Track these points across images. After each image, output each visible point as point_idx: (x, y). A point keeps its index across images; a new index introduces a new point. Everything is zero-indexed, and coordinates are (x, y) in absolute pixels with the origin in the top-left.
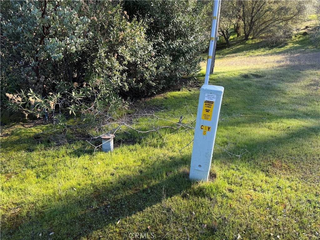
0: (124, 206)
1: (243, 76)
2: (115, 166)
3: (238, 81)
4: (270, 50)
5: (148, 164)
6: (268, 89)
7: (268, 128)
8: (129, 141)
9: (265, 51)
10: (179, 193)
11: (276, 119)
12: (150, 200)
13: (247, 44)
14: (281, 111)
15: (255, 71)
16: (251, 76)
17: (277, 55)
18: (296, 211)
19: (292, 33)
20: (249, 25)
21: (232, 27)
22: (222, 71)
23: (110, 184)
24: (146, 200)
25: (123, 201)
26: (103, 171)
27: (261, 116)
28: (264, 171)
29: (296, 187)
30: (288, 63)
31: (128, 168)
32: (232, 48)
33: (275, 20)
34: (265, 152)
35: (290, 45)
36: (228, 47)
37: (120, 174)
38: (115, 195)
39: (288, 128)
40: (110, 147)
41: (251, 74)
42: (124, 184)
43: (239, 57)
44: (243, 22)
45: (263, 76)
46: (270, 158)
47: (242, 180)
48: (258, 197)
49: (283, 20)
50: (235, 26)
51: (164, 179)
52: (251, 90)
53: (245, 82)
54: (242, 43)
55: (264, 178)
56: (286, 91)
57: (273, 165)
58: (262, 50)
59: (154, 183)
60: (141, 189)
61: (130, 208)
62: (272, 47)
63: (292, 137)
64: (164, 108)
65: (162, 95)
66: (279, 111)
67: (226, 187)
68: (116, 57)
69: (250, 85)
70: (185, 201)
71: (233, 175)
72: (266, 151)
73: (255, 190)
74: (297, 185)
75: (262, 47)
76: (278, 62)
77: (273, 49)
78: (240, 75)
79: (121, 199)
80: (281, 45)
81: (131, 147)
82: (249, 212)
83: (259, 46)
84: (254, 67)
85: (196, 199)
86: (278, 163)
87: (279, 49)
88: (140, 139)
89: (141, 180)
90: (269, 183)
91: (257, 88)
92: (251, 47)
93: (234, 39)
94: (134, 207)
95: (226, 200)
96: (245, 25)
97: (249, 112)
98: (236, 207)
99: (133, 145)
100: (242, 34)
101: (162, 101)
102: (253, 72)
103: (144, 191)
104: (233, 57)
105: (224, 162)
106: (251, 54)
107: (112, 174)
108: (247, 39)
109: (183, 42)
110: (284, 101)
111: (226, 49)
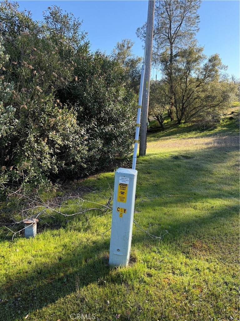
0: (36, 298)
1: (174, 157)
2: (34, 253)
3: (168, 162)
4: (201, 133)
5: (69, 251)
6: (196, 169)
7: (194, 208)
8: (54, 225)
9: (196, 134)
10: (96, 280)
11: (202, 199)
12: (65, 289)
13: (180, 127)
14: (208, 191)
15: (185, 152)
16: (181, 157)
17: (207, 137)
18: (212, 294)
19: (219, 118)
20: (181, 110)
21: (167, 112)
22: (155, 153)
23: (25, 273)
24: (60, 290)
25: (35, 292)
26: (21, 258)
27: (188, 196)
28: (184, 253)
29: (214, 268)
30: (216, 145)
31: (47, 255)
32: (166, 131)
33: (204, 107)
34: (187, 233)
35: (219, 128)
36: (163, 131)
37: (37, 262)
38: (28, 285)
39: (212, 207)
40: (33, 232)
41: (181, 155)
42: (40, 273)
43: (172, 139)
44: (175, 108)
45: (193, 158)
46: (192, 239)
47: (162, 263)
48: (176, 281)
49: (211, 107)
50: (168, 111)
51: (82, 266)
52: (180, 170)
53: (175, 163)
54: (176, 127)
55: (184, 260)
56: (213, 171)
57: (194, 246)
58: (194, 132)
59: (71, 270)
60: (57, 278)
61: (41, 300)
62: (202, 130)
63: (215, 217)
64: (96, 189)
65: (96, 176)
66: (206, 191)
67: (145, 271)
68: (46, 141)
69: (179, 166)
70: (101, 289)
71: (154, 258)
72: (189, 231)
73: (174, 273)
74: (216, 266)
75: (194, 130)
76: (207, 144)
77: (204, 132)
78: (171, 156)
79: (34, 290)
80: (211, 129)
81: (55, 232)
82: (165, 298)
83: (191, 130)
84: (185, 149)
85: (112, 286)
86: (199, 244)
87: (209, 132)
88: (66, 223)
89: (59, 268)
90: (188, 265)
91: (186, 169)
92: (183, 130)
93: (168, 123)
94: (46, 298)
95: (143, 285)
96: (177, 111)
97: (177, 193)
98: (152, 293)
99: (57, 229)
100: (175, 119)
101: (94, 182)
102: (183, 153)
103: (60, 279)
104: (167, 139)
105: (146, 245)
106: (184, 136)
107: (30, 263)
108: (179, 123)
109: (115, 127)
110: (211, 181)
111: (160, 132)
